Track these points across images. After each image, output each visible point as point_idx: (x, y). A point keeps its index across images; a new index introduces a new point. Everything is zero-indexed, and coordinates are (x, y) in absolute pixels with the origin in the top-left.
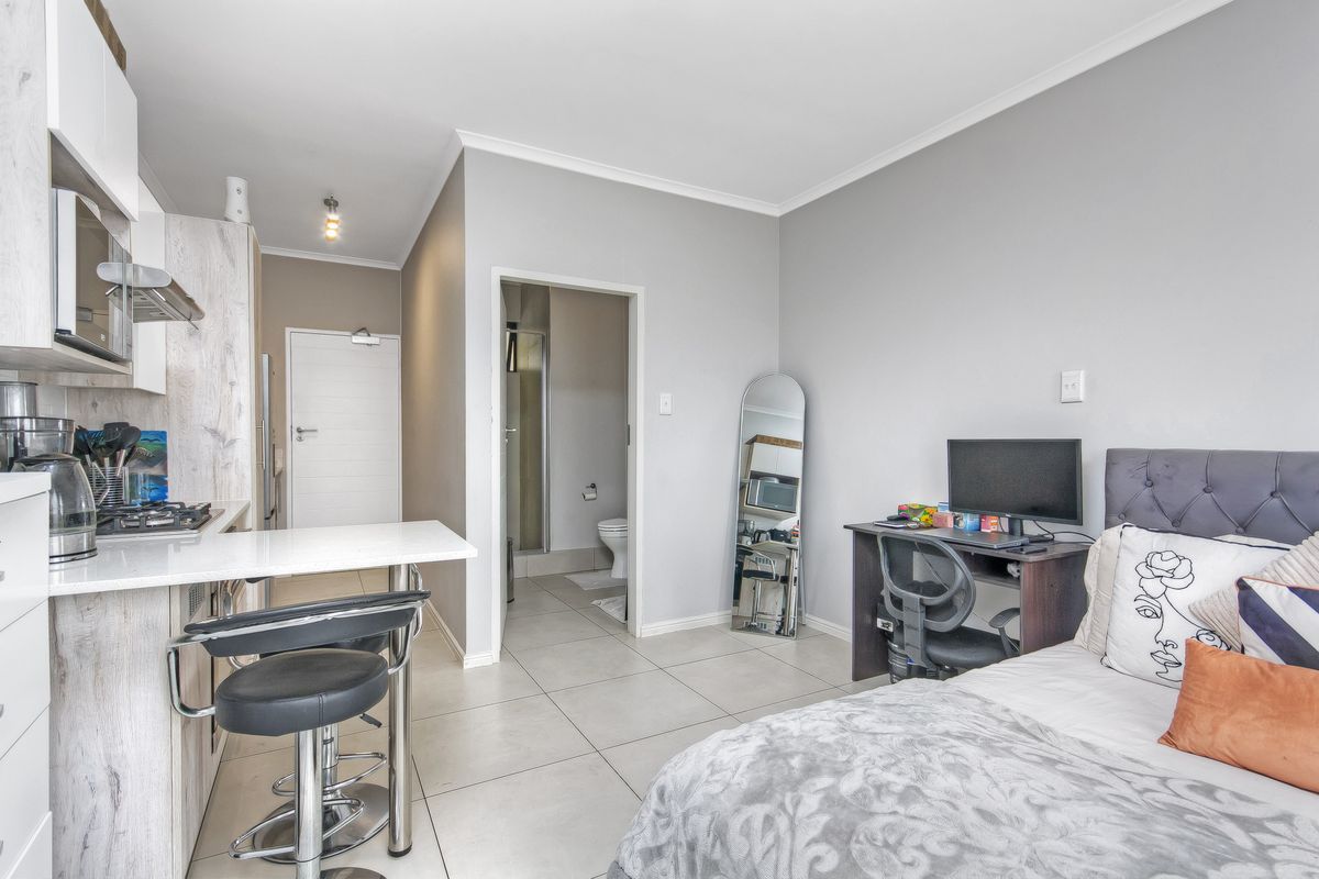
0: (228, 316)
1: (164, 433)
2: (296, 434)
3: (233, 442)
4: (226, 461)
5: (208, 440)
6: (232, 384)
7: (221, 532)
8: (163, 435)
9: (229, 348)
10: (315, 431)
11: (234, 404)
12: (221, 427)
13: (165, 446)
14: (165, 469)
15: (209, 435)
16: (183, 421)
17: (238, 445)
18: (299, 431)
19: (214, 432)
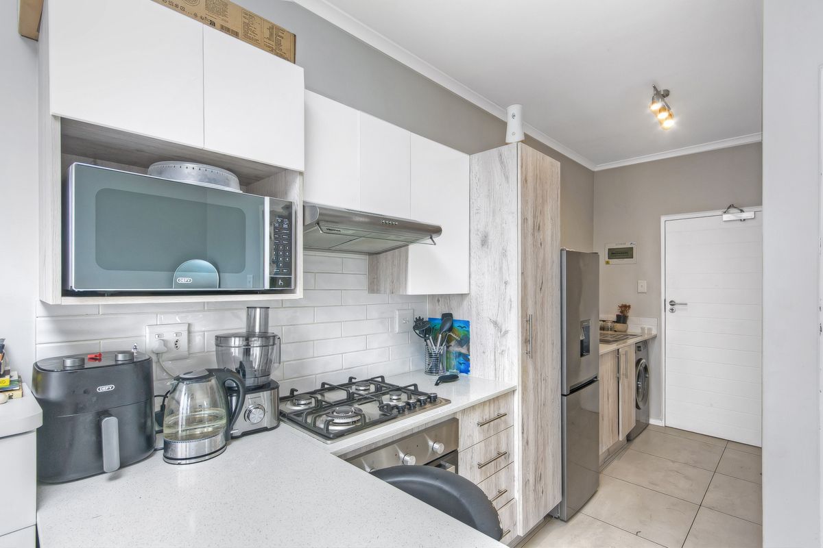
0: (504, 225)
1: (468, 322)
2: (669, 307)
3: (506, 332)
4: (502, 348)
5: (491, 330)
6: (506, 283)
7: (334, 454)
8: (467, 323)
9: (504, 254)
10: (686, 304)
11: (507, 299)
12: (500, 320)
13: (468, 331)
14: (468, 350)
15: (492, 325)
16: (478, 314)
17: (509, 335)
18: (672, 303)
19: (495, 323)
